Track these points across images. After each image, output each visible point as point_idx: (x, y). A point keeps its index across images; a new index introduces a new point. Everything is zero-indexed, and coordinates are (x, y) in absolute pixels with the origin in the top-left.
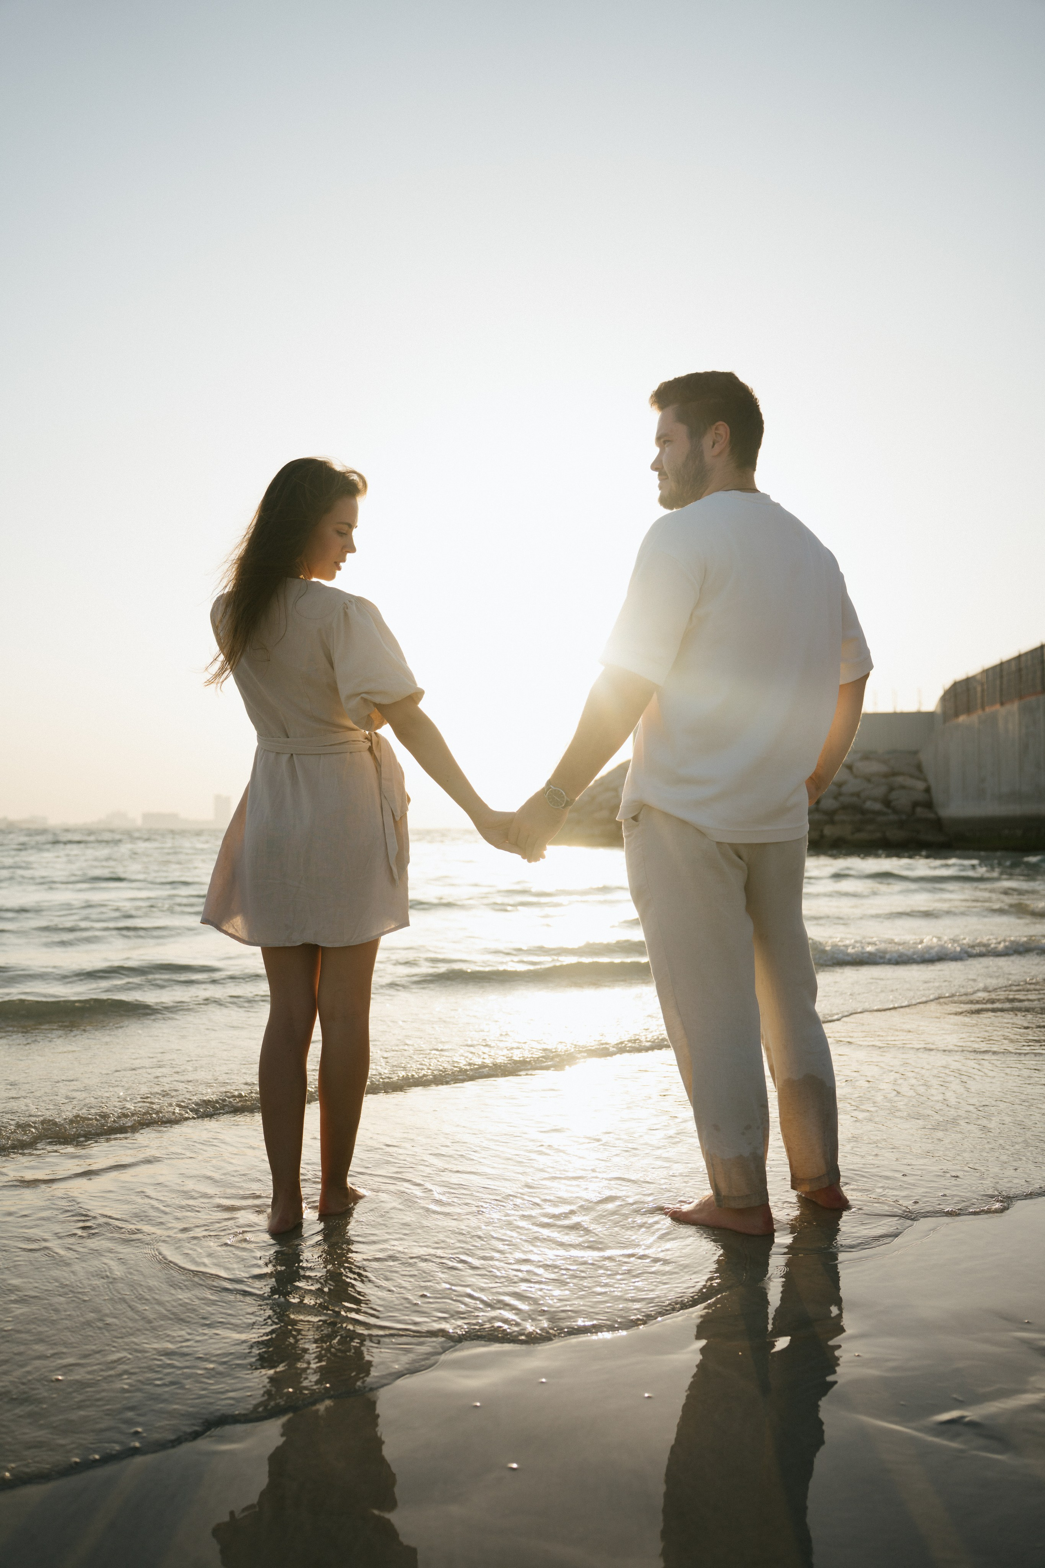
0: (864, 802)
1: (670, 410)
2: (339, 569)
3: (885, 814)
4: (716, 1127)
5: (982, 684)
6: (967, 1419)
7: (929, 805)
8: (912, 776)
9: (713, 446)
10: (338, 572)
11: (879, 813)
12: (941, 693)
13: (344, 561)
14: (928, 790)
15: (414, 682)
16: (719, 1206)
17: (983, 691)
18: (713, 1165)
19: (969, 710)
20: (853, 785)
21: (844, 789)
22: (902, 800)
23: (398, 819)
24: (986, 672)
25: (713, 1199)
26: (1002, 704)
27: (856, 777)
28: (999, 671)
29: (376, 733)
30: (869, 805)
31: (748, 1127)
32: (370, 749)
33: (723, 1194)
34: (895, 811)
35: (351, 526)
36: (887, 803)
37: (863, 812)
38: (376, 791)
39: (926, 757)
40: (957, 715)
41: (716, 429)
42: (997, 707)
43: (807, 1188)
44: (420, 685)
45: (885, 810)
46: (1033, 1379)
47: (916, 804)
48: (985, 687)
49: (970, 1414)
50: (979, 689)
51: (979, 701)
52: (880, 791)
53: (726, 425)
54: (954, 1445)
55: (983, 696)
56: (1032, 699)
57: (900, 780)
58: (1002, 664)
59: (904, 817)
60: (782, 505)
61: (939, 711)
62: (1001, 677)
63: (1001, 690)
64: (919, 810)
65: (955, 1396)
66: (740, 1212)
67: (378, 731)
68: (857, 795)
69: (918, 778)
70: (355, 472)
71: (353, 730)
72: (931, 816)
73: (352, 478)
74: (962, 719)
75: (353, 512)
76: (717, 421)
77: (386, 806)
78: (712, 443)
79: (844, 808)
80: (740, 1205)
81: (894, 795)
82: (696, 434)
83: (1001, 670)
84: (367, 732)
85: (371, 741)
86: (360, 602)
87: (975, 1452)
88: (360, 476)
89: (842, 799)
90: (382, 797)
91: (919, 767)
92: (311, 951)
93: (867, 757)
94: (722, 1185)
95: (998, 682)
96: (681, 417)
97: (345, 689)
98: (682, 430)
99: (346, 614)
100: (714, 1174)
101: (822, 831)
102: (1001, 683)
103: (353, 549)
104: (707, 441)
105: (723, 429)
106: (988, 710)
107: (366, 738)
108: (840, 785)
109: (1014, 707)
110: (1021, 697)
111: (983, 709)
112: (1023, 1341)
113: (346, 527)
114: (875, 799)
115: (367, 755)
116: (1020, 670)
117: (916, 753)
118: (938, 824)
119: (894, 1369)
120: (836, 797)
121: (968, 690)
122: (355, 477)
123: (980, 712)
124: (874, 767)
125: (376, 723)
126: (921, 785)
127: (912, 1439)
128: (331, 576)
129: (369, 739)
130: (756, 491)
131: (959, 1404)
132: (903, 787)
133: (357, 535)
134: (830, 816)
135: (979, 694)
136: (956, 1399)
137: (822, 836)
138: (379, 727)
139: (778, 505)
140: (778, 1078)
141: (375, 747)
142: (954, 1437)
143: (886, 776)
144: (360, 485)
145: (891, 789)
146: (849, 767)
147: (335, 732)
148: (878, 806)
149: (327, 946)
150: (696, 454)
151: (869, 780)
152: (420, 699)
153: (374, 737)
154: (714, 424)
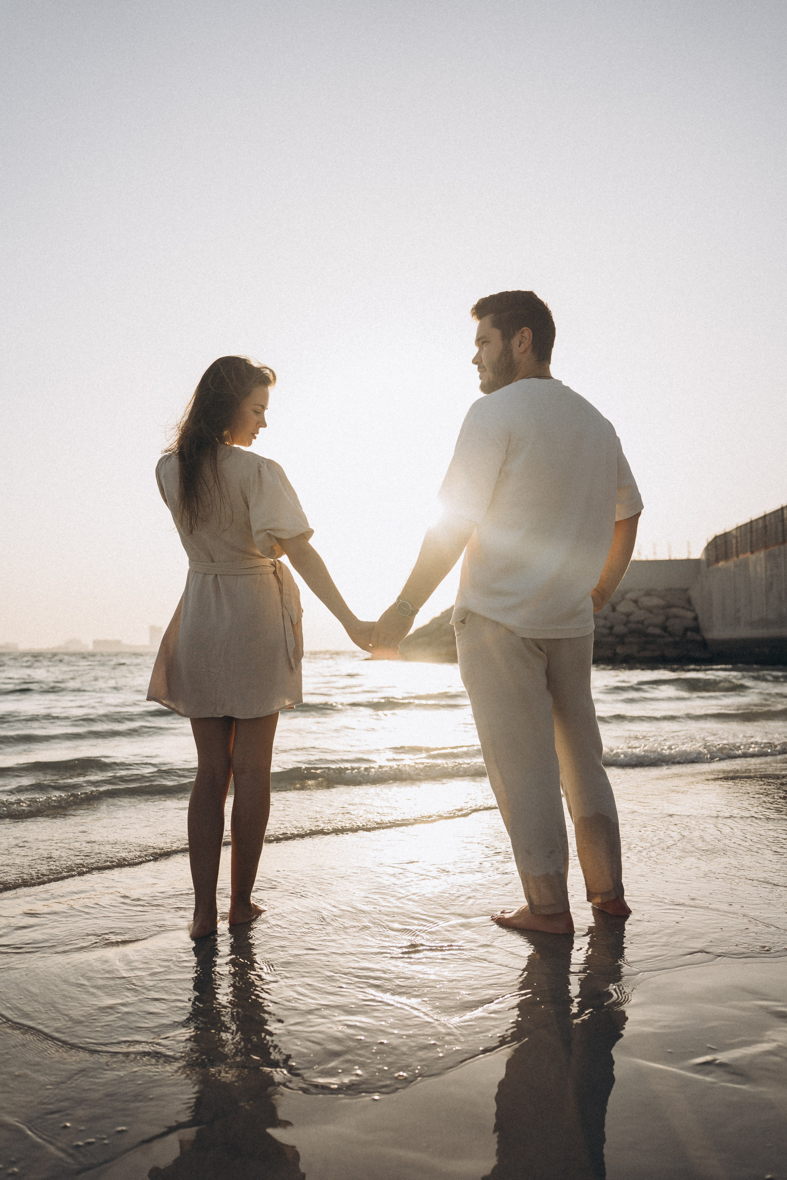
0: (647, 627)
1: (487, 319)
2: (255, 438)
3: (663, 637)
4: (529, 853)
5: (737, 537)
6: (718, 1062)
7: (697, 629)
8: (683, 608)
9: (520, 346)
10: (254, 441)
11: (659, 636)
12: (705, 544)
13: (258, 433)
14: (696, 618)
15: (307, 524)
16: (532, 913)
17: (737, 542)
18: (527, 882)
19: (726, 557)
20: (639, 615)
21: (631, 618)
22: (676, 626)
23: (295, 623)
24: (739, 528)
25: (528, 908)
26: (752, 552)
27: (640, 609)
28: (749, 527)
29: (278, 561)
30: (651, 630)
31: (552, 852)
32: (275, 573)
33: (535, 903)
34: (671, 635)
35: (264, 407)
36: (665, 628)
37: (646, 635)
38: (279, 603)
39: (694, 594)
40: (717, 561)
41: (522, 333)
42: (748, 555)
43: (598, 900)
44: (311, 527)
45: (663, 633)
46: (768, 1033)
47: (687, 629)
48: (739, 539)
49: (722, 1057)
50: (734, 541)
51: (734, 550)
52: (660, 619)
53: (530, 331)
54: (708, 1079)
55: (737, 547)
56: (775, 549)
57: (674, 610)
58: (751, 522)
59: (678, 639)
60: (572, 388)
61: (704, 558)
62: (751, 532)
63: (751, 542)
64: (689, 634)
65: (709, 1045)
66: (548, 917)
67: (279, 559)
68: (641, 622)
69: (688, 610)
70: (267, 368)
71: (263, 558)
72: (698, 638)
73: (266, 372)
74: (721, 564)
75: (266, 397)
76: (523, 327)
77: (285, 612)
78: (519, 343)
79: (632, 632)
80: (548, 911)
81: (670, 623)
82: (507, 336)
83: (751, 528)
84: (272, 560)
85: (275, 566)
86: (270, 463)
87: (723, 1084)
88: (271, 371)
89: (630, 625)
90: (284, 609)
91: (689, 601)
92: (229, 721)
93: (648, 593)
94: (534, 897)
95: (748, 536)
96: (496, 324)
97: (256, 526)
98: (496, 334)
99: (259, 471)
100: (528, 888)
101: (615, 650)
102: (751, 537)
103: (265, 425)
104: (515, 341)
105: (527, 333)
106: (741, 557)
107: (272, 564)
108: (628, 615)
109: (761, 554)
110: (766, 547)
111: (737, 556)
112: (762, 1007)
113: (260, 408)
114: (655, 626)
115: (272, 576)
116: (765, 527)
117: (686, 590)
118: (704, 644)
119: (665, 1027)
120: (625, 624)
121: (726, 542)
122: (268, 371)
123: (735, 558)
124: (655, 601)
125: (277, 553)
126: (690, 615)
127: (676, 1076)
128: (250, 444)
129: (274, 565)
130: (551, 378)
131: (713, 1051)
132: (676, 617)
133: (268, 415)
134: (621, 639)
135: (734, 546)
136: (710, 1048)
137: (615, 654)
138: (280, 556)
139: (568, 387)
140: (574, 816)
141: (278, 571)
142: (708, 1074)
143: (663, 608)
144: (271, 378)
145: (668, 618)
146: (636, 602)
147: (249, 559)
148: (657, 631)
149: (240, 718)
150: (507, 352)
151: (650, 611)
152: (310, 536)
153: (277, 562)
154: (520, 329)
